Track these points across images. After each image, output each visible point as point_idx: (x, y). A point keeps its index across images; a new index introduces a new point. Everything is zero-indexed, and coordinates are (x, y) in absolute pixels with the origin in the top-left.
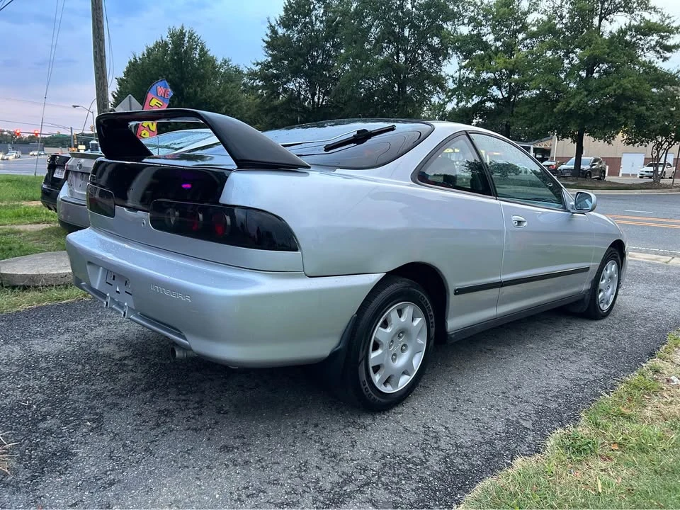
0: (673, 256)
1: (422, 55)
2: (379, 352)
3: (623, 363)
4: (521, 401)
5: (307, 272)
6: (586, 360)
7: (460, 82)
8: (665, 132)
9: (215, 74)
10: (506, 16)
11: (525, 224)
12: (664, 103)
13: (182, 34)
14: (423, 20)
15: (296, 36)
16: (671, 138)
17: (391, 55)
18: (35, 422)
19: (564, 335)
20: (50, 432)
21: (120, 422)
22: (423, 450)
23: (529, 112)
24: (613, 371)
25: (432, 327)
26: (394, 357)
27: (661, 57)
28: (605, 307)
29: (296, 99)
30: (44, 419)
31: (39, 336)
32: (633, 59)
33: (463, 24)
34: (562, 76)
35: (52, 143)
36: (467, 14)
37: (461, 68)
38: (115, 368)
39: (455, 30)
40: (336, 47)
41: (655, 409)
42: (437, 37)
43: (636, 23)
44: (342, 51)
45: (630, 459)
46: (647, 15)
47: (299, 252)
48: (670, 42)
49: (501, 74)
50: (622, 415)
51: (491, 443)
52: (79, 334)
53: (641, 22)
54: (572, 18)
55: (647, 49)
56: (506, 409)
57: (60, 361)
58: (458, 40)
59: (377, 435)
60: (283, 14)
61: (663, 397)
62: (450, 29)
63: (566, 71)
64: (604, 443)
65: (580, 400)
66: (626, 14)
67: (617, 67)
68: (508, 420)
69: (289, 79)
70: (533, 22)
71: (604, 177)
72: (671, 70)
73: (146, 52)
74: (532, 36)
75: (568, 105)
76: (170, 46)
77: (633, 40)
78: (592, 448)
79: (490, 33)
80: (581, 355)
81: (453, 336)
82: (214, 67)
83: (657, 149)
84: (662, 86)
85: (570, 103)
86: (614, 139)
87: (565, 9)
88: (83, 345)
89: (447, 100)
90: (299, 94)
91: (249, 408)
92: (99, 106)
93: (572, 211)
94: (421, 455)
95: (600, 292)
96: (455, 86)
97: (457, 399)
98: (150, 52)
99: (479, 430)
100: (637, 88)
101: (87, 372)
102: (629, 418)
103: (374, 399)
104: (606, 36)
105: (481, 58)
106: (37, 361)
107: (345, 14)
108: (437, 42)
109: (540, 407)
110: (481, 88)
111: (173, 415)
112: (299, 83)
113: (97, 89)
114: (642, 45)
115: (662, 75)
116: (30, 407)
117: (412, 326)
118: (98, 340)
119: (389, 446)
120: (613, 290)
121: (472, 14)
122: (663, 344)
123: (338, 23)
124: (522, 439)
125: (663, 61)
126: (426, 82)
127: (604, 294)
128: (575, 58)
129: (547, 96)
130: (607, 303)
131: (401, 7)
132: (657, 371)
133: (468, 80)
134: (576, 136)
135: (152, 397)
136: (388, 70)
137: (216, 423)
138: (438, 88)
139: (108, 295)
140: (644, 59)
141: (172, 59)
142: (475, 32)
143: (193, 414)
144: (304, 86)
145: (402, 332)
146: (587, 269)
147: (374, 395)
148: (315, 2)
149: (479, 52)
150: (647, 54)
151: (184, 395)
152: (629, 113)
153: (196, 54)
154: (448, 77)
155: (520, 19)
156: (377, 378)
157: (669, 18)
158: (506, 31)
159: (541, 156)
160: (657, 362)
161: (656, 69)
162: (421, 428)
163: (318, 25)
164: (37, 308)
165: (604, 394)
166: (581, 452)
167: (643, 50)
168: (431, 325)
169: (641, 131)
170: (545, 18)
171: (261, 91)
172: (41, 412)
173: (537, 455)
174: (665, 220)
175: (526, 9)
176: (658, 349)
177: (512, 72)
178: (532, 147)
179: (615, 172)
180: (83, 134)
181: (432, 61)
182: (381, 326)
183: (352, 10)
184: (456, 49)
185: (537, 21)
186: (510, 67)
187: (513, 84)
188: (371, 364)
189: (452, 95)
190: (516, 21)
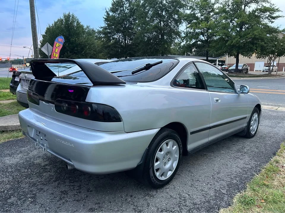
0: (279, 106)
1: (171, 22)
2: (158, 163)
3: (263, 159)
4: (220, 180)
5: (126, 131)
6: (247, 158)
7: (187, 34)
8: (273, 52)
9: (84, 32)
10: (205, 6)
11: (219, 101)
12: (272, 41)
13: (69, 15)
14: (171, 8)
15: (117, 16)
16: (276, 55)
17: (158, 23)
18: (6, 199)
19: (236, 146)
20: (12, 204)
21: (44, 198)
22: (179, 206)
23: (216, 45)
24: (259, 163)
25: (181, 149)
26: (165, 164)
27: (271, 21)
28: (253, 133)
29: (118, 42)
30: (10, 198)
31: (8, 156)
32: (259, 22)
33: (188, 9)
34: (230, 30)
35: (15, 63)
36: (189, 5)
37: (187, 28)
38: (42, 170)
39: (184, 12)
40: (134, 20)
41: (278, 181)
42: (177, 15)
43: (260, 8)
44: (137, 22)
45: (269, 207)
46: (264, 4)
47: (122, 122)
48: (274, 15)
49: (204, 30)
50: (264, 184)
51: (209, 202)
52: (26, 154)
53: (262, 7)
54: (233, 5)
55: (265, 18)
56: (214, 184)
57: (17, 167)
58: (185, 16)
59: (158, 200)
60: (111, 6)
61: (281, 174)
62: (182, 12)
63: (231, 28)
64: (258, 199)
65: (246, 178)
66: (255, 4)
67: (252, 26)
68: (216, 189)
69: (115, 34)
70: (217, 8)
71: (248, 72)
72: (275, 27)
73: (54, 23)
74: (216, 14)
75: (232, 43)
76: (64, 21)
77: (259, 15)
78: (253, 202)
79: (199, 13)
80: (245, 156)
81: (190, 152)
82: (83, 29)
83: (270, 60)
84: (271, 34)
85: (233, 41)
86: (251, 56)
87: (230, 2)
88: (28, 159)
89: (181, 41)
90: (119, 40)
91: (101, 188)
92: (34, 48)
93: (239, 93)
94: (178, 209)
95: (251, 127)
96: (185, 35)
97: (193, 180)
98: (56, 23)
99: (203, 195)
100: (261, 35)
101: (29, 173)
102: (267, 186)
103: (157, 183)
104: (247, 13)
105: (195, 23)
106: (7, 169)
107: (138, 6)
108: (177, 17)
109: (229, 183)
110: (196, 36)
111: (68, 194)
112: (119, 35)
113: (33, 40)
114: (263, 17)
115: (271, 29)
116: (4, 191)
117: (173, 149)
118: (34, 156)
119: (164, 206)
120: (256, 125)
121: (191, 5)
122: (279, 149)
123: (135, 10)
124: (222, 199)
125: (271, 23)
126: (172, 34)
127: (253, 127)
128: (235, 23)
129: (224, 38)
130: (254, 131)
131: (161, 3)
132: (277, 162)
133: (190, 33)
134: (236, 55)
135: (58, 184)
136: (156, 29)
137: (87, 197)
138: (178, 36)
139: (37, 140)
140: (263, 22)
141: (65, 27)
142: (193, 13)
143: (77, 192)
144: (121, 37)
145: (168, 153)
146: (245, 118)
147: (157, 182)
148: (125, 1)
149: (195, 21)
150: (265, 20)
151: (73, 183)
152: (257, 45)
153: (75, 24)
154: (182, 32)
155: (211, 7)
156: (157, 174)
157: (273, 5)
158: (205, 12)
159: (221, 63)
160: (277, 158)
161: (268, 27)
162: (178, 195)
163: (127, 11)
164: (7, 142)
165: (256, 175)
166: (248, 204)
167: (263, 19)
168: (181, 148)
169: (263, 53)
170: (222, 6)
171: (103, 39)
172: (9, 194)
173: (229, 207)
174: (274, 91)
175: (214, 3)
176: (277, 151)
177: (208, 29)
178: (217, 60)
179: (252, 70)
180: (28, 59)
181: (175, 25)
182: (159, 151)
183: (141, 4)
184: (185, 20)
185: (218, 7)
186: (208, 27)
187: (209, 34)
188: (155, 168)
189: (184, 39)
190: (210, 7)
